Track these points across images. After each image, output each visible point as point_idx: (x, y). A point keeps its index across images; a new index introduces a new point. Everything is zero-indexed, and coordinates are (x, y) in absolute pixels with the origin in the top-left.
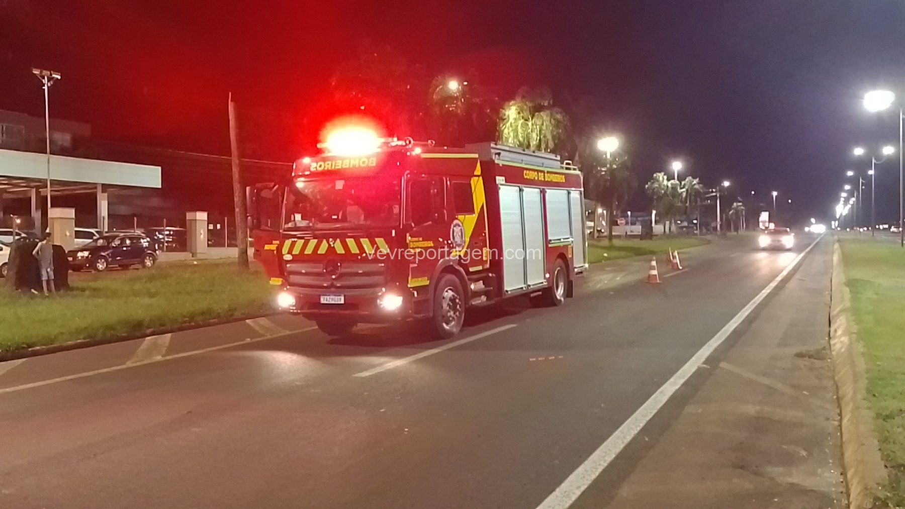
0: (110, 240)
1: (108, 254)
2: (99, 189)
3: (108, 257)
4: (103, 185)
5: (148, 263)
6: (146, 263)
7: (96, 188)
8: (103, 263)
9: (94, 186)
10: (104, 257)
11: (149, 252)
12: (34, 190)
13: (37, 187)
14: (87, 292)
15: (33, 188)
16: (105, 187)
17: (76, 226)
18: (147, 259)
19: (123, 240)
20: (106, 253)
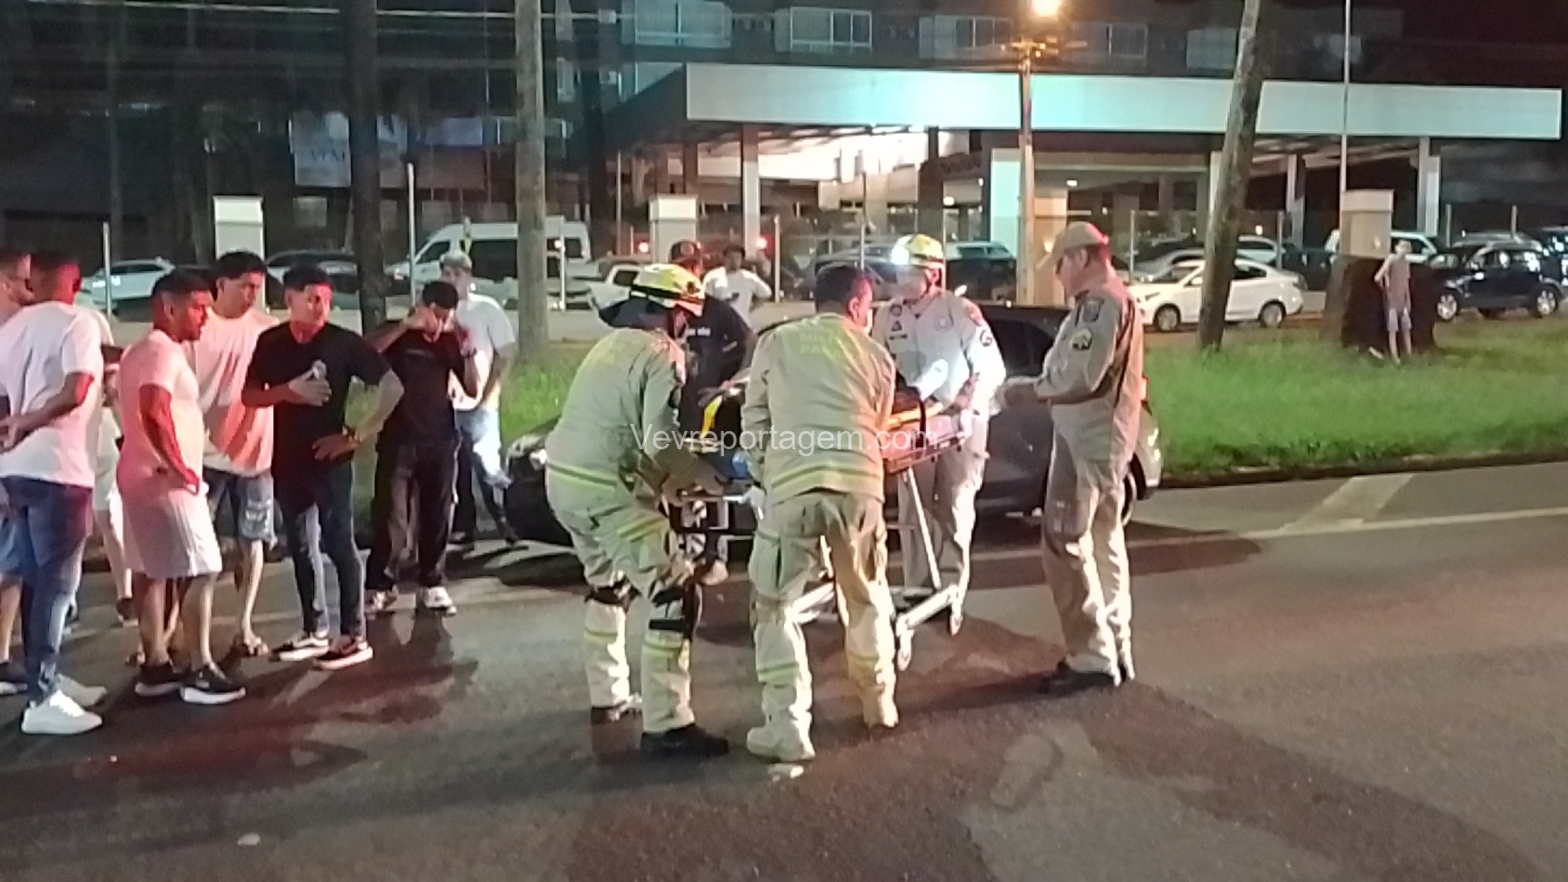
0: (1464, 259)
1: (1462, 286)
2: (1424, 148)
3: (1461, 291)
4: (1433, 139)
5: (1545, 306)
6: (1540, 305)
7: (1417, 147)
8: (1451, 303)
9: (1413, 143)
10: (1453, 291)
11: (1548, 280)
12: (1293, 159)
13: (1299, 153)
14: (1477, 359)
15: (1292, 153)
16: (1436, 143)
17: (1395, 227)
18: (1543, 298)
19: (1491, 257)
20: (1460, 282)
